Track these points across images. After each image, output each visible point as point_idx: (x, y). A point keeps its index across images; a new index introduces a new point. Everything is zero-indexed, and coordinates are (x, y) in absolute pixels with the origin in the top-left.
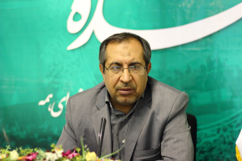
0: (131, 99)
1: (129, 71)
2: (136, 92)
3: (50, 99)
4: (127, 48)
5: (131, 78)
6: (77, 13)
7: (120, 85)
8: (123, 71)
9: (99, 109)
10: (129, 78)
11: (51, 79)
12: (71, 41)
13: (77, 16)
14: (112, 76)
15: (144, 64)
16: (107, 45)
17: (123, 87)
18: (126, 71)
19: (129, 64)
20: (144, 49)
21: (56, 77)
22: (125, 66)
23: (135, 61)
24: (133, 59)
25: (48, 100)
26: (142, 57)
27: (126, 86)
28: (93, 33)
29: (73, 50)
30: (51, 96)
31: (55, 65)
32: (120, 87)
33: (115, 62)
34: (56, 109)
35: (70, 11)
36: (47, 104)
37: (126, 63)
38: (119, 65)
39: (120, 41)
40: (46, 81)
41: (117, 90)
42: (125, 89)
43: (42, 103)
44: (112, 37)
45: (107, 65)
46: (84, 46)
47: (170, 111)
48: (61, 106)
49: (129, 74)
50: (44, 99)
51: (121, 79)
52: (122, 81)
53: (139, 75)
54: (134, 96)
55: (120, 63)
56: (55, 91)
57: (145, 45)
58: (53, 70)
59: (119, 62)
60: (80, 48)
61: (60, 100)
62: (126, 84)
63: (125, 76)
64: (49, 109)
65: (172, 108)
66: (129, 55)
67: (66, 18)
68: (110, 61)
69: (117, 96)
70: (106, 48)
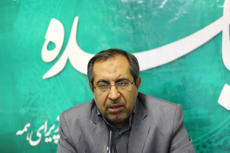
0: (122, 116)
1: (117, 88)
2: (125, 108)
3: (27, 128)
4: (112, 65)
5: (119, 95)
6: (51, 43)
7: (108, 102)
8: (110, 88)
9: (96, 123)
10: (117, 95)
11: (28, 108)
12: (46, 70)
13: (51, 46)
14: (101, 95)
15: (132, 79)
16: (93, 63)
17: (112, 105)
18: (113, 88)
19: (116, 80)
20: (131, 65)
21: (33, 106)
22: (113, 83)
23: (121, 77)
24: (120, 76)
25: (25, 129)
26: (129, 72)
27: (115, 103)
28: (68, 61)
29: (49, 79)
30: (28, 125)
31: (31, 94)
32: (109, 105)
33: (102, 80)
34: (35, 138)
35: (44, 40)
36: (25, 134)
37: (113, 80)
38: (106, 83)
39: (106, 59)
40: (23, 111)
41: (108, 108)
42: (114, 106)
43: (20, 133)
44: (98, 54)
45: (95, 84)
46: (59, 74)
47: (173, 123)
48: (39, 135)
49: (117, 91)
50: (22, 129)
51: (109, 96)
52: (110, 99)
53: (127, 91)
54: (124, 112)
55: (107, 80)
56: (32, 120)
57: (131, 60)
58: (30, 99)
59: (105, 80)
60: (55, 76)
61: (38, 128)
62: (115, 101)
63: (113, 93)
64: (28, 139)
65: (174, 120)
66: (115, 71)
67: (40, 48)
68: (97, 80)
69: (107, 114)
70: (92, 66)
